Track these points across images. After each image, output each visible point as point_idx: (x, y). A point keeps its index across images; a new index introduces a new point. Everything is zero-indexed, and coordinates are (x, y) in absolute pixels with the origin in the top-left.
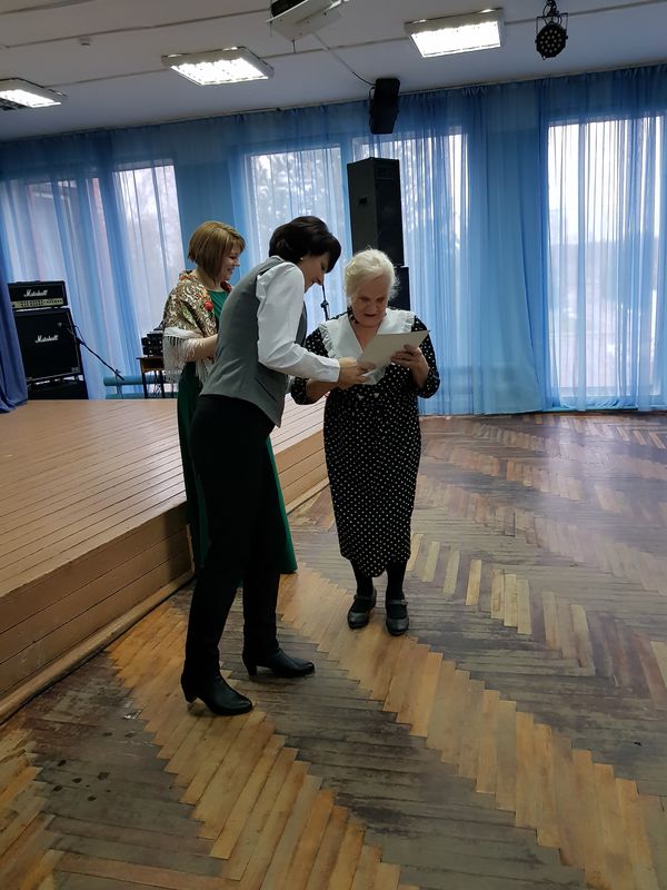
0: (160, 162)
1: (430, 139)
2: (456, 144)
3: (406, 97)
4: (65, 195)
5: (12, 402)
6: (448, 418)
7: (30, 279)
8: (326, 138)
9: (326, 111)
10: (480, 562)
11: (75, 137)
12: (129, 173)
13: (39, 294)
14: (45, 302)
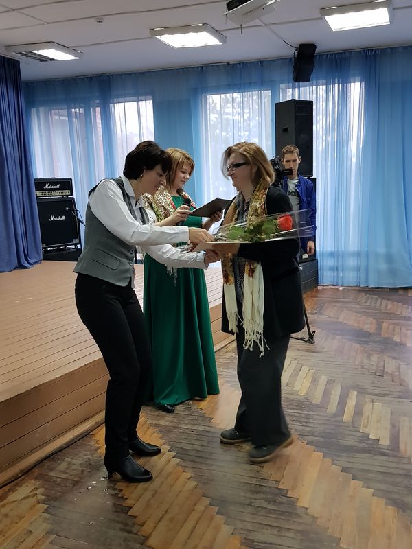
1: (336, 86)
2: (356, 89)
3: (321, 56)
4: (76, 118)
5: (32, 261)
6: (341, 288)
7: (48, 176)
8: (261, 84)
9: (262, 65)
10: (356, 393)
11: (86, 79)
12: (122, 105)
14: (58, 193)
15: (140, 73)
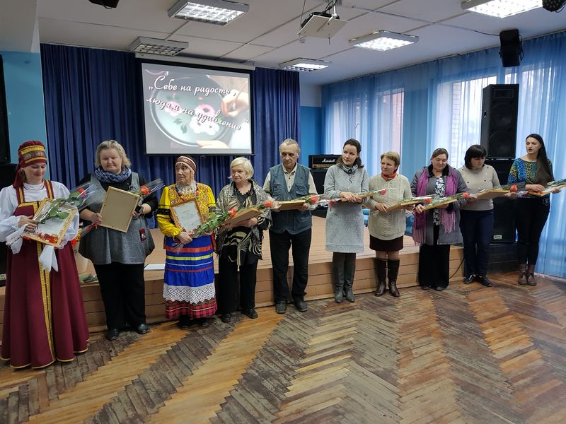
0: (396, 90)
3: (527, 41)
8: (485, 72)
9: (487, 53)
13: (330, 161)
15: (394, 70)
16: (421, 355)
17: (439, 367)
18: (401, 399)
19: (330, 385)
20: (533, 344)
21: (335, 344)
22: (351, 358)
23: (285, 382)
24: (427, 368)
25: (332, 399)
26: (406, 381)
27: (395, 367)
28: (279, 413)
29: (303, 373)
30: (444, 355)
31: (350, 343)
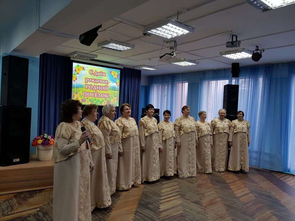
0: (184, 82)
2: (261, 80)
15: (184, 73)
16: (209, 196)
17: (217, 199)
18: (205, 211)
19: (176, 206)
20: (250, 192)
21: (172, 192)
22: (181, 197)
23: (157, 205)
24: (212, 200)
25: (179, 211)
26: (206, 205)
27: (199, 200)
28: (159, 216)
29: (163, 202)
30: (217, 196)
31: (178, 191)
